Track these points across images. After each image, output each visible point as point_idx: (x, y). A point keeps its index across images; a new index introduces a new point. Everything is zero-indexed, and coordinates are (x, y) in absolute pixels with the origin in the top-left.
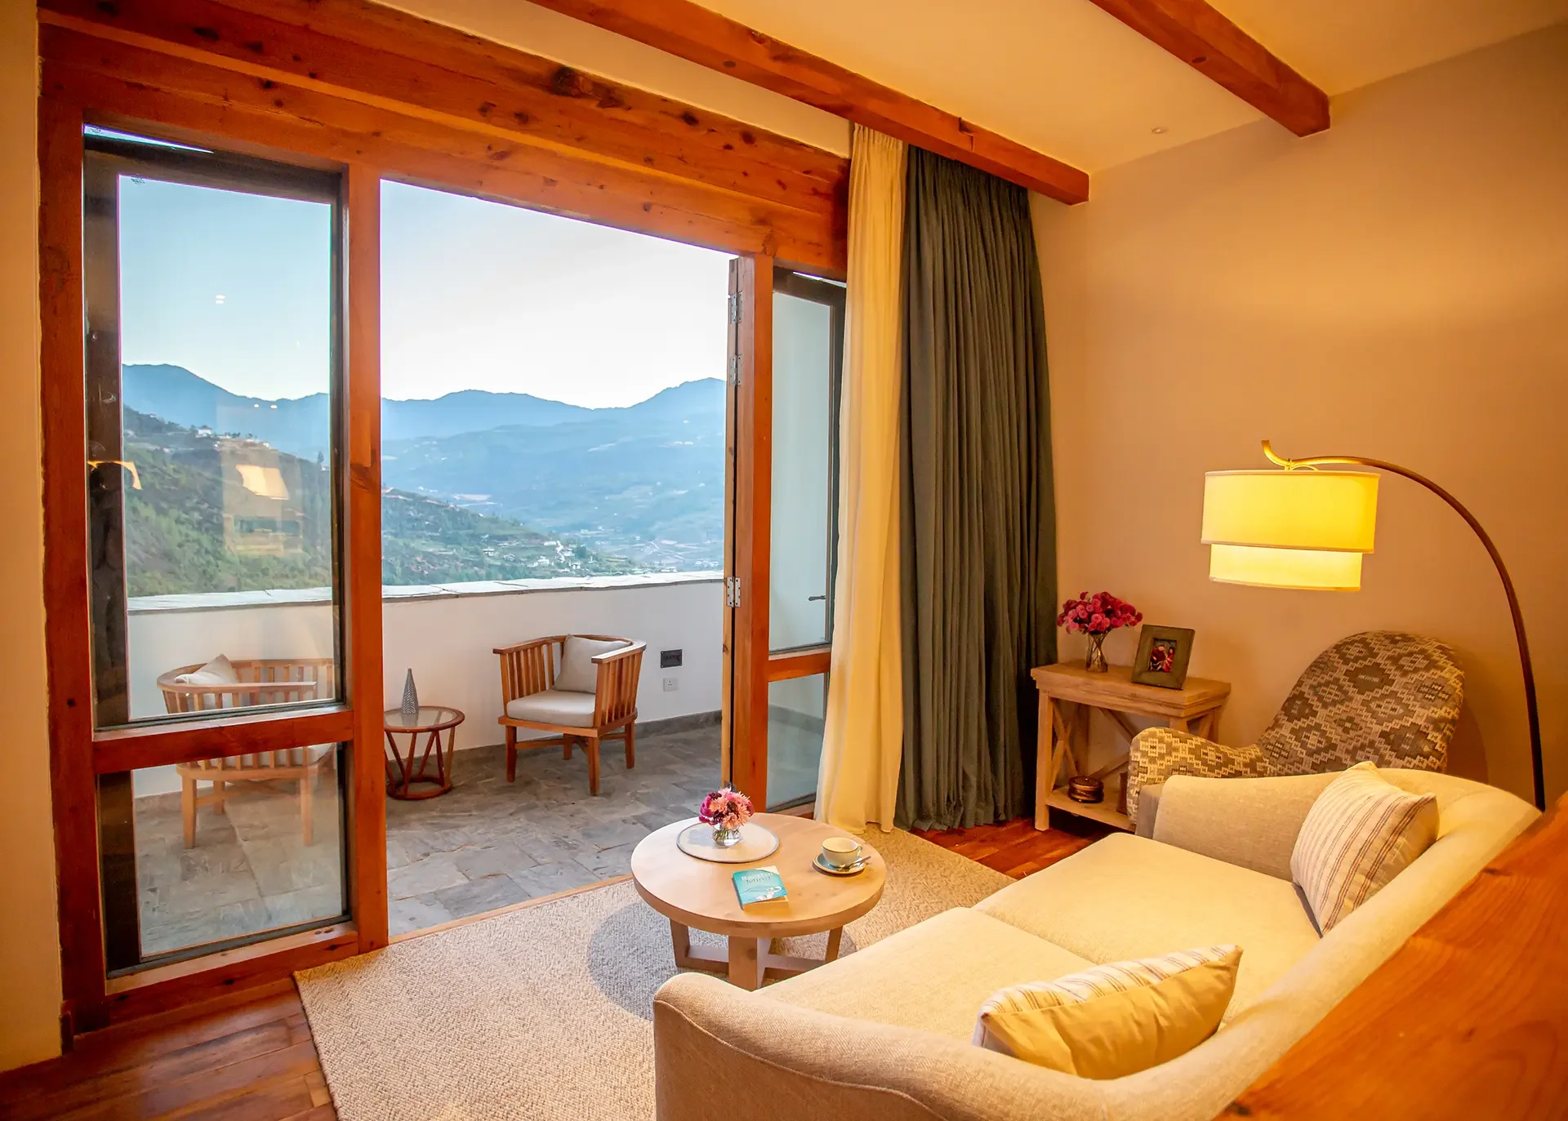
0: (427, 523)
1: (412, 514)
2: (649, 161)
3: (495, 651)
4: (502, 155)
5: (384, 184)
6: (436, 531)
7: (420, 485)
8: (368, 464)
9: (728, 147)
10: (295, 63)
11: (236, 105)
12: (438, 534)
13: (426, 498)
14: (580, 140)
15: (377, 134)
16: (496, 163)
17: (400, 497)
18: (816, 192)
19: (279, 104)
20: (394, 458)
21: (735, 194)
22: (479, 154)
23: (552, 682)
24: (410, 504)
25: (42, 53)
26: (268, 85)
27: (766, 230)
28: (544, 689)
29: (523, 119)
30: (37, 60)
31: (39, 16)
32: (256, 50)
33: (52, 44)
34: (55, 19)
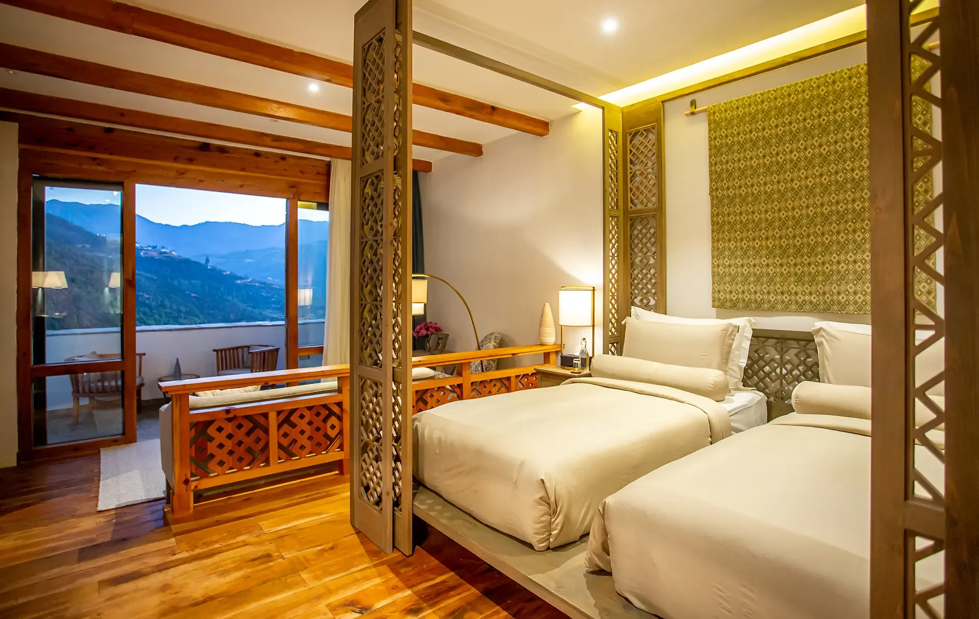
0: (273, 299)
1: (264, 294)
2: (243, 170)
3: (214, 350)
4: (183, 173)
5: (137, 185)
6: (279, 304)
7: (269, 277)
8: (131, 278)
9: (277, 162)
10: (105, 151)
11: (84, 167)
12: (279, 306)
13: (271, 285)
14: (214, 165)
15: (134, 171)
16: (181, 176)
17: (257, 284)
18: (318, 173)
19: (99, 165)
20: (253, 261)
21: (281, 178)
22: (173, 174)
23: (243, 362)
24: (263, 288)
25: (19, 157)
26: (95, 159)
27: (294, 190)
28: (239, 367)
29: (191, 161)
30: (18, 159)
31: (19, 146)
32: (91, 148)
33: (22, 154)
34: (24, 146)
